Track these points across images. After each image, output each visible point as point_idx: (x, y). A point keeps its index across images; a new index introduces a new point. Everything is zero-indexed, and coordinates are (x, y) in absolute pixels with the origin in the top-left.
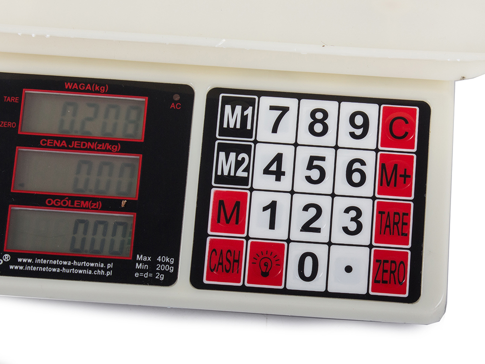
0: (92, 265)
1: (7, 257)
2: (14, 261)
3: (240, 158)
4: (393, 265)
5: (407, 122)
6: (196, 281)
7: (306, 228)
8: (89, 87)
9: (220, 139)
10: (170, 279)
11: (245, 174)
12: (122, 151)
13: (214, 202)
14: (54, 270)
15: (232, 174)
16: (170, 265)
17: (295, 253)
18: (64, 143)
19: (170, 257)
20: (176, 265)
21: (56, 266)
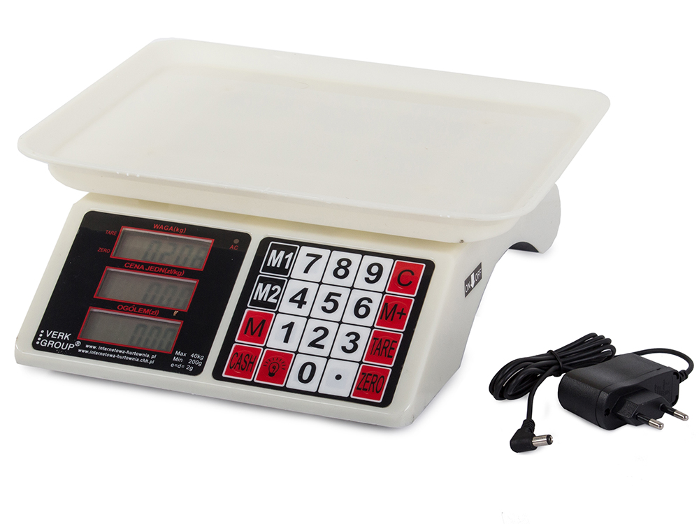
0: (140, 355)
1: (78, 343)
2: (83, 347)
3: (273, 289)
4: (375, 377)
5: (413, 274)
6: (217, 375)
7: (313, 344)
8: (171, 228)
9: (262, 274)
10: (197, 371)
11: (275, 301)
12: (185, 276)
13: (245, 319)
14: (111, 356)
15: (265, 300)
16: (200, 361)
17: (299, 361)
18: (142, 267)
19: (201, 355)
20: (204, 362)
21: (113, 353)
